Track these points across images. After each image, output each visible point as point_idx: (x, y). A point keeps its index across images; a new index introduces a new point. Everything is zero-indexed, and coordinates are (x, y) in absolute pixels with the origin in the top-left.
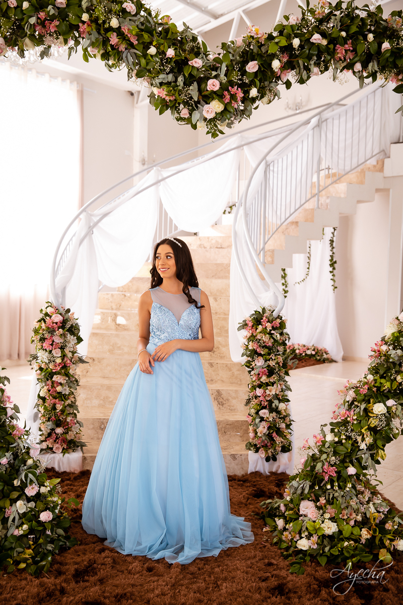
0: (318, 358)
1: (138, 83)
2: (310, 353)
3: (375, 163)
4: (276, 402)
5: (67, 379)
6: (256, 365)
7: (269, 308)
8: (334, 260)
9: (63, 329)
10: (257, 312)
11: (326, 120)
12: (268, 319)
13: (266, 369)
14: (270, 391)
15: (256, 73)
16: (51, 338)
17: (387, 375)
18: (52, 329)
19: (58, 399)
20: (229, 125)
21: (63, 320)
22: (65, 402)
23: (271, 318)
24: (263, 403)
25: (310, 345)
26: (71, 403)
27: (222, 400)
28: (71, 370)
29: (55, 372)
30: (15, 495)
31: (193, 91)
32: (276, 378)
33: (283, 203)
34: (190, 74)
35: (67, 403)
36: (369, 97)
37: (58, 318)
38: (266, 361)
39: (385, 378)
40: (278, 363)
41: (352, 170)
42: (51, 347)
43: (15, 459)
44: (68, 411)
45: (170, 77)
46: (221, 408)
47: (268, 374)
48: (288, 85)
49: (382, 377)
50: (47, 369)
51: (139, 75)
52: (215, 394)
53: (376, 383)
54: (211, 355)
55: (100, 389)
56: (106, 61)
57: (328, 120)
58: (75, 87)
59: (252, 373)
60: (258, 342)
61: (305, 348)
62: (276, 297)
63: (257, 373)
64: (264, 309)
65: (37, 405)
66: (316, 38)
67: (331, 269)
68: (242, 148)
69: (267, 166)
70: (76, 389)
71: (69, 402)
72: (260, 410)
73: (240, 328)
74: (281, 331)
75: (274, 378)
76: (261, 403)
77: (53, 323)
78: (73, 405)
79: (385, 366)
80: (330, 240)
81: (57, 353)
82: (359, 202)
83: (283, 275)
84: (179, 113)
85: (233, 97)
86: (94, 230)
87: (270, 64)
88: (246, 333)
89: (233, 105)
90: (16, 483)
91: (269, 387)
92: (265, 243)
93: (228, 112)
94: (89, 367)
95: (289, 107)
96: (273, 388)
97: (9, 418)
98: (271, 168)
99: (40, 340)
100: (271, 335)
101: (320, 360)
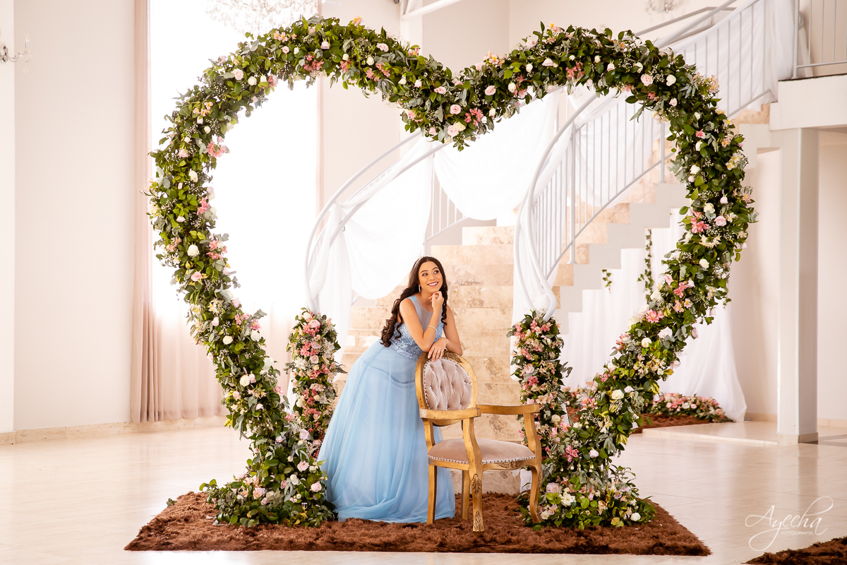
0: (701, 415)
1: (391, 106)
2: (688, 407)
3: (759, 108)
4: (548, 413)
5: (325, 388)
6: (525, 373)
7: (541, 312)
9: (321, 335)
10: (527, 317)
12: (538, 323)
13: (536, 377)
14: (541, 401)
15: (494, 95)
16: (308, 345)
18: (309, 335)
19: (315, 409)
20: (473, 139)
21: (321, 326)
22: (322, 413)
23: (541, 322)
26: (327, 414)
28: (329, 378)
29: (313, 380)
30: (288, 470)
31: (439, 114)
32: (547, 387)
34: (436, 100)
35: (324, 414)
37: (315, 324)
38: (536, 368)
40: (549, 371)
42: (309, 353)
43: (287, 440)
45: (419, 102)
47: (538, 382)
48: (528, 99)
49: (621, 366)
50: (304, 377)
51: (392, 100)
53: (616, 372)
56: (363, 87)
59: (523, 382)
60: (527, 348)
61: (681, 399)
63: (527, 381)
64: (534, 314)
66: (548, 62)
69: (576, 131)
70: (334, 400)
73: (510, 334)
74: (553, 336)
75: (545, 386)
77: (311, 329)
81: (315, 360)
83: (649, 282)
84: (427, 131)
86: (346, 226)
87: (507, 86)
88: (516, 339)
89: (474, 124)
90: (290, 459)
91: (539, 397)
92: (575, 237)
93: (470, 130)
96: (544, 397)
97: (282, 405)
98: (583, 133)
99: (297, 347)
100: (540, 339)
101: (704, 418)
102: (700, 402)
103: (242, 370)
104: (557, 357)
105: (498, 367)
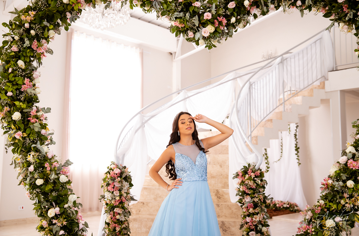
0: (291, 209)
1: (162, 19)
2: (286, 206)
3: (319, 84)
4: (260, 226)
5: (123, 210)
6: (245, 201)
7: (253, 164)
8: (298, 147)
9: (121, 178)
10: (245, 167)
11: (286, 59)
12: (252, 171)
13: (252, 204)
14: (256, 219)
15: (234, 8)
16: (113, 184)
17: (334, 200)
18: (113, 178)
19: (117, 224)
20: (219, 42)
21: (121, 172)
22: (121, 226)
23: (254, 170)
24: (251, 227)
25: (286, 201)
26: (125, 227)
27: (225, 228)
28: (125, 205)
29: (115, 205)
31: (195, 20)
32: (259, 210)
33: (262, 108)
34: (193, 11)
35: (123, 227)
36: (312, 45)
37: (117, 171)
38: (252, 198)
39: (332, 202)
40: (260, 200)
41: (304, 88)
42: (113, 189)
44: (124, 232)
45: (182, 14)
46: (225, 233)
47: (253, 207)
48: (255, 16)
49: (330, 201)
50: (111, 204)
51: (163, 15)
52: (221, 224)
53: (326, 205)
54: (218, 200)
55: (146, 221)
56: (143, 7)
57: (288, 59)
58: (138, 51)
59: (243, 206)
60: (246, 186)
61: (282, 203)
62: (257, 157)
63: (246, 206)
64: (249, 165)
65: (105, 228)
67: (296, 152)
68: (236, 79)
69: (251, 85)
70: (129, 217)
71: (124, 226)
72: (249, 232)
73: (234, 177)
74: (261, 178)
75: (258, 209)
76: (250, 227)
77: (115, 174)
78: (127, 228)
79: (332, 194)
80: (295, 135)
81: (117, 193)
82: (311, 108)
83: (266, 157)
84: (187, 35)
85: (220, 23)
86: (145, 125)
87: (243, 3)
88: (238, 180)
89: (220, 28)
91: (254, 216)
92: (252, 132)
93: (218, 33)
94: (141, 208)
95: (265, 57)
96: (257, 216)
97: (81, 231)
98: (253, 87)
99: (107, 185)
100: (254, 180)
101: (292, 211)
102: (291, 204)
103: (52, 204)
104: (264, 191)
105: (221, 195)
